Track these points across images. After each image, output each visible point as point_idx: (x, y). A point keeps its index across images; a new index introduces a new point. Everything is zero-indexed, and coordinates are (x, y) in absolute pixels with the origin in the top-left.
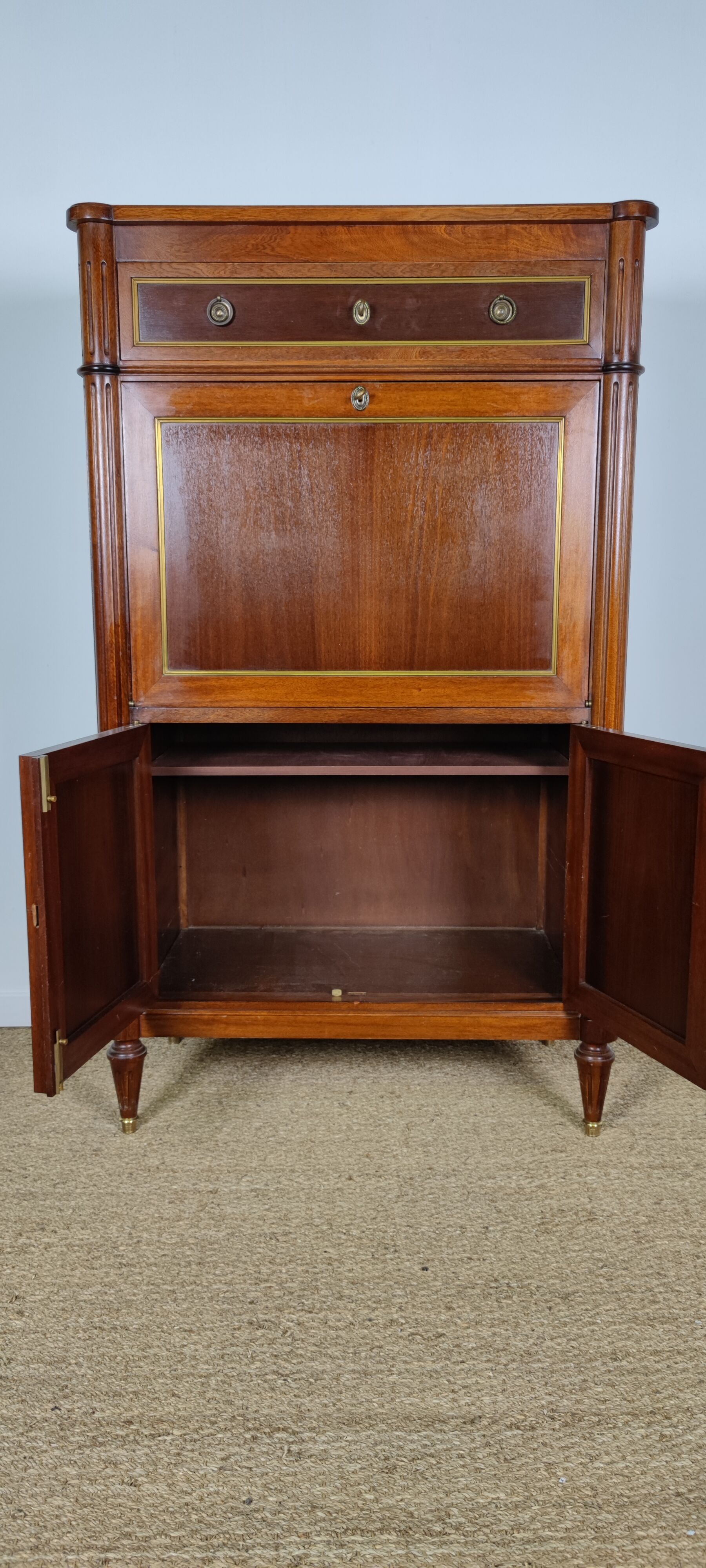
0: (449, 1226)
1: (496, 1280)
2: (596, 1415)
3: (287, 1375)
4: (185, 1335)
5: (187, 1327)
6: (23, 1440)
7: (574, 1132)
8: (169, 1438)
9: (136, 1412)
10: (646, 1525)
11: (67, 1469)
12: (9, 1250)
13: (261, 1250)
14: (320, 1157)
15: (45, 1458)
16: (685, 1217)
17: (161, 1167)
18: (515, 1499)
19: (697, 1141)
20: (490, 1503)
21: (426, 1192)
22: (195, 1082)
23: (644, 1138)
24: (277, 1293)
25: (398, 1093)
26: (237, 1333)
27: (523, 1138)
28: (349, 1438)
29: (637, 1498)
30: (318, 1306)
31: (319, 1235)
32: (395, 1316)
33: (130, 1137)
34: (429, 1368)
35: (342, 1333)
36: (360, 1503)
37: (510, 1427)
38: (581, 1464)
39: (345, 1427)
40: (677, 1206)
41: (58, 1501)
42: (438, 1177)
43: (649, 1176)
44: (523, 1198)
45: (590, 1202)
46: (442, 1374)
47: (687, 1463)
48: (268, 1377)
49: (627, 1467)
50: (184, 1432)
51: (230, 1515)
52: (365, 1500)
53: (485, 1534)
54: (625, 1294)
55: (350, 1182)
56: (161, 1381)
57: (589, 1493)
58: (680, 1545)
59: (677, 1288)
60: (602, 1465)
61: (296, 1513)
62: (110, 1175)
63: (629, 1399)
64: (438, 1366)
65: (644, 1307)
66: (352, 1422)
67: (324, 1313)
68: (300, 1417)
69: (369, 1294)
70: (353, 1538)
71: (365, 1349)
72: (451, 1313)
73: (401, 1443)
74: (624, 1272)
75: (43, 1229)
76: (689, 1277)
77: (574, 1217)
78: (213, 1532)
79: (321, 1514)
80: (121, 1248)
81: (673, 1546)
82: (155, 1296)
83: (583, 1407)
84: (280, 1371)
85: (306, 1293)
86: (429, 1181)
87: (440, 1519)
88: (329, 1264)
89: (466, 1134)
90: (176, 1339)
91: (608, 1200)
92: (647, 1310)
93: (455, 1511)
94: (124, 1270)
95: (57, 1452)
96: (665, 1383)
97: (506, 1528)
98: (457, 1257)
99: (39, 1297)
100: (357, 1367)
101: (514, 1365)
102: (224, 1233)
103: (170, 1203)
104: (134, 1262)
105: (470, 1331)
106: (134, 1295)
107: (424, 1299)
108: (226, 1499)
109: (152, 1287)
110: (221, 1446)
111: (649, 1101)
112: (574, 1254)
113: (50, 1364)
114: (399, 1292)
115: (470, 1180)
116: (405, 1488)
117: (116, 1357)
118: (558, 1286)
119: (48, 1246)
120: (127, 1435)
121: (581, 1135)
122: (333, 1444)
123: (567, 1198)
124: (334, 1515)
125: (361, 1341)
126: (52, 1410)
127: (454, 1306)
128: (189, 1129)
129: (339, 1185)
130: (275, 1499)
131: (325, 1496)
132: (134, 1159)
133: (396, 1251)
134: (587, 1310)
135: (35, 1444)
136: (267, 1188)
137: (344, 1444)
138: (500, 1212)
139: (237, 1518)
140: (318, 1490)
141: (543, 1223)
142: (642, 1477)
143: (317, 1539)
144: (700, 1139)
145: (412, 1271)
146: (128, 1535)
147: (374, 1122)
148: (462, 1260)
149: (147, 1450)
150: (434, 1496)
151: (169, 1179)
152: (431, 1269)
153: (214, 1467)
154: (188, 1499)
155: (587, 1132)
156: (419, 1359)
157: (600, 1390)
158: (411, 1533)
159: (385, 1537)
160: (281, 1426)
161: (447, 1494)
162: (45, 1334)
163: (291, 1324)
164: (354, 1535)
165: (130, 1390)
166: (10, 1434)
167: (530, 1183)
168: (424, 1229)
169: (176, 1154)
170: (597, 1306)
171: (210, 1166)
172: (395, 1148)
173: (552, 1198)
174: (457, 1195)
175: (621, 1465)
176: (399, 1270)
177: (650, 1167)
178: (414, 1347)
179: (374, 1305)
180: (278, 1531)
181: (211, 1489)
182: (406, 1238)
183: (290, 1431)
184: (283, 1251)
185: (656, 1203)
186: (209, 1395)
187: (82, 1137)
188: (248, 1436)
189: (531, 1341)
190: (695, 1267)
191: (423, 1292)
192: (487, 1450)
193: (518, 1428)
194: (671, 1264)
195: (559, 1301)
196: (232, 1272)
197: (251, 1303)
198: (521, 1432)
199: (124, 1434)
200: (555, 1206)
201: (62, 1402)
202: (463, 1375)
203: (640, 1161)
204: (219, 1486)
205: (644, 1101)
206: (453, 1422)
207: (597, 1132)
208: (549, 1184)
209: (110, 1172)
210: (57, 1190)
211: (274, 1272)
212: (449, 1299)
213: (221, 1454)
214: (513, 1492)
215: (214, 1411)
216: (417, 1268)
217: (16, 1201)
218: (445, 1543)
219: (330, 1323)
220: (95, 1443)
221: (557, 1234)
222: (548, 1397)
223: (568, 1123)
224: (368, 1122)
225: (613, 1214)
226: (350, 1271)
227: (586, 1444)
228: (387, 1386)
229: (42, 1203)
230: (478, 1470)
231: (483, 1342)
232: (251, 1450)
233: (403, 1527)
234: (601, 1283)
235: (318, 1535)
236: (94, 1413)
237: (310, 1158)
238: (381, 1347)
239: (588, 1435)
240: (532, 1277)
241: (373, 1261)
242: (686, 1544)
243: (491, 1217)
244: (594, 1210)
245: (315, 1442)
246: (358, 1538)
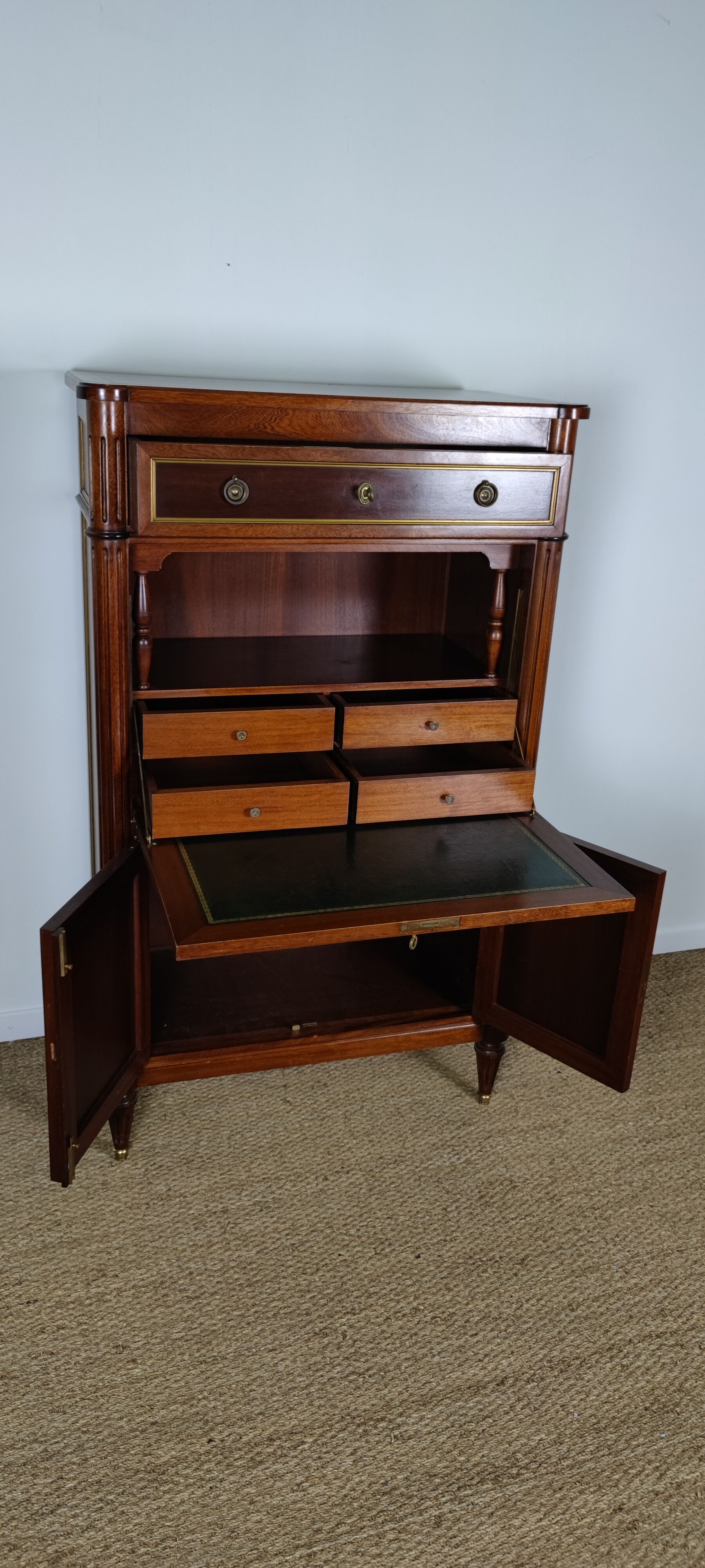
0: (418, 1212)
1: (471, 1257)
2: (577, 1358)
3: (363, 1374)
4: (272, 1354)
5: (270, 1347)
6: (201, 1473)
7: (469, 1102)
8: (306, 1446)
9: (272, 1430)
10: (634, 1437)
11: (247, 1490)
12: (88, 1302)
13: (290, 1263)
14: (293, 1160)
15: (226, 1484)
16: (574, 1173)
17: (170, 1193)
18: (552, 1437)
19: (559, 1097)
20: (538, 1444)
21: (388, 1183)
22: (151, 1095)
23: (522, 1100)
24: (322, 1302)
25: (323, 1082)
26: (310, 1345)
27: (438, 1115)
28: (429, 1416)
29: (623, 1417)
30: (356, 1306)
31: (328, 1240)
32: (415, 1304)
33: (126, 1165)
34: (457, 1345)
35: (384, 1327)
36: (458, 1465)
37: (528, 1382)
38: (582, 1400)
39: (421, 1408)
40: (565, 1164)
41: (256, 1517)
42: (391, 1166)
43: (538, 1138)
44: (459, 1175)
45: (507, 1171)
46: (467, 1348)
47: (643, 1383)
48: (351, 1378)
49: (609, 1396)
50: (314, 1438)
51: (379, 1497)
52: (459, 1462)
53: (545, 1468)
54: (559, 1252)
55: (327, 1182)
56: (275, 1399)
57: (595, 1421)
58: (659, 1446)
59: (590, 1240)
60: (594, 1397)
61: (421, 1483)
62: (130, 1208)
63: (592, 1341)
64: (461, 1342)
65: (575, 1261)
66: (424, 1402)
67: (364, 1313)
68: (388, 1406)
69: (388, 1288)
70: (466, 1492)
71: (406, 1338)
72: (451, 1293)
73: (464, 1411)
74: (553, 1232)
75: (104, 1275)
76: (594, 1228)
77: (501, 1187)
78: (374, 1513)
79: (437, 1480)
80: (181, 1282)
81: (656, 1447)
82: (231, 1323)
83: (566, 1354)
84: (357, 1371)
85: (343, 1296)
86: (385, 1170)
87: (514, 1465)
88: (348, 1266)
89: (394, 1118)
90: (268, 1358)
91: (519, 1166)
92: (578, 1263)
93: (519, 1456)
94: (194, 1303)
95: (232, 1478)
96: (610, 1323)
97: (555, 1460)
98: (435, 1241)
99: (141, 1343)
100: (408, 1356)
101: (510, 1330)
102: (254, 1252)
103: (196, 1229)
104: (197, 1294)
105: (470, 1306)
106: (215, 1325)
107: (428, 1285)
108: (370, 1485)
109: (224, 1315)
110: (346, 1444)
111: (513, 1061)
112: (514, 1222)
113: (185, 1403)
114: (409, 1282)
115: (416, 1164)
116: (482, 1447)
117: (230, 1385)
118: (514, 1254)
119: (119, 1291)
120: (275, 1451)
121: (477, 1104)
122: (420, 1423)
123: (490, 1170)
124: (446, 1478)
125: (401, 1332)
126: (208, 1442)
127: (451, 1286)
128: (172, 1148)
129: (320, 1187)
130: (402, 1476)
131: (434, 1467)
132: (142, 1189)
133: (390, 1244)
134: (540, 1271)
135: (213, 1475)
136: (266, 1200)
137: (427, 1421)
138: (448, 1192)
139: (384, 1498)
140: (427, 1462)
141: (482, 1197)
142: (621, 1401)
143: (444, 1499)
144: (560, 1094)
145: (409, 1261)
146: (318, 1531)
147: (318, 1116)
148: (438, 1242)
149: (296, 1460)
150: (502, 1447)
151: (184, 1204)
152: (421, 1255)
153: (349, 1461)
154: (344, 1492)
155: (480, 1101)
156: (446, 1338)
157: (572, 1338)
158: (500, 1479)
159: (485, 1487)
160: (379, 1417)
161: (510, 1443)
162: (165, 1377)
163: (345, 1327)
164: (465, 1490)
165: (256, 1412)
166: (189, 1471)
167: (459, 1159)
168: (402, 1219)
169: (176, 1177)
170: (545, 1268)
171: (209, 1185)
172: (346, 1141)
173: (479, 1172)
174: (411, 1181)
175: (605, 1395)
176: (400, 1262)
177: (535, 1128)
178: (440, 1329)
179: (397, 1298)
180: (416, 1500)
181: (357, 1480)
182: (392, 1230)
183: (387, 1419)
184: (308, 1260)
185: (551, 1163)
186: (317, 1403)
187: (84, 1172)
188: (360, 1431)
189: (514, 1306)
190: (596, 1218)
191: (425, 1279)
192: (521, 1403)
193: (533, 1381)
194: (580, 1219)
195: (518, 1267)
196: (279, 1289)
197: (307, 1314)
198: (535, 1384)
199: (272, 1450)
200: (484, 1178)
201: (212, 1435)
202: (481, 1346)
203: (526, 1124)
204: (360, 1476)
205: (509, 1062)
206: (491, 1386)
207: (487, 1102)
208: (473, 1158)
209: (129, 1204)
210: (95, 1233)
211: (311, 1282)
212: (445, 1281)
213: (349, 1451)
214: (549, 1433)
215: (326, 1417)
216: (412, 1257)
217: (65, 1251)
218: (523, 1481)
219: (372, 1321)
220: (255, 1463)
221: (496, 1205)
222: (542, 1351)
223: (464, 1094)
224: (313, 1117)
225: (527, 1179)
226: (365, 1269)
227: (580, 1383)
228: (435, 1366)
229: (88, 1248)
230: (521, 1421)
231: (483, 1314)
232: (367, 1442)
233: (493, 1476)
234: (540, 1246)
235: (444, 1496)
236: (241, 1438)
237: (285, 1162)
238: (416, 1334)
239: (578, 1376)
240: (492, 1250)
241: (378, 1257)
242: (662, 1444)
243: (444, 1199)
244: (513, 1178)
245: (408, 1425)
246: (469, 1492)
